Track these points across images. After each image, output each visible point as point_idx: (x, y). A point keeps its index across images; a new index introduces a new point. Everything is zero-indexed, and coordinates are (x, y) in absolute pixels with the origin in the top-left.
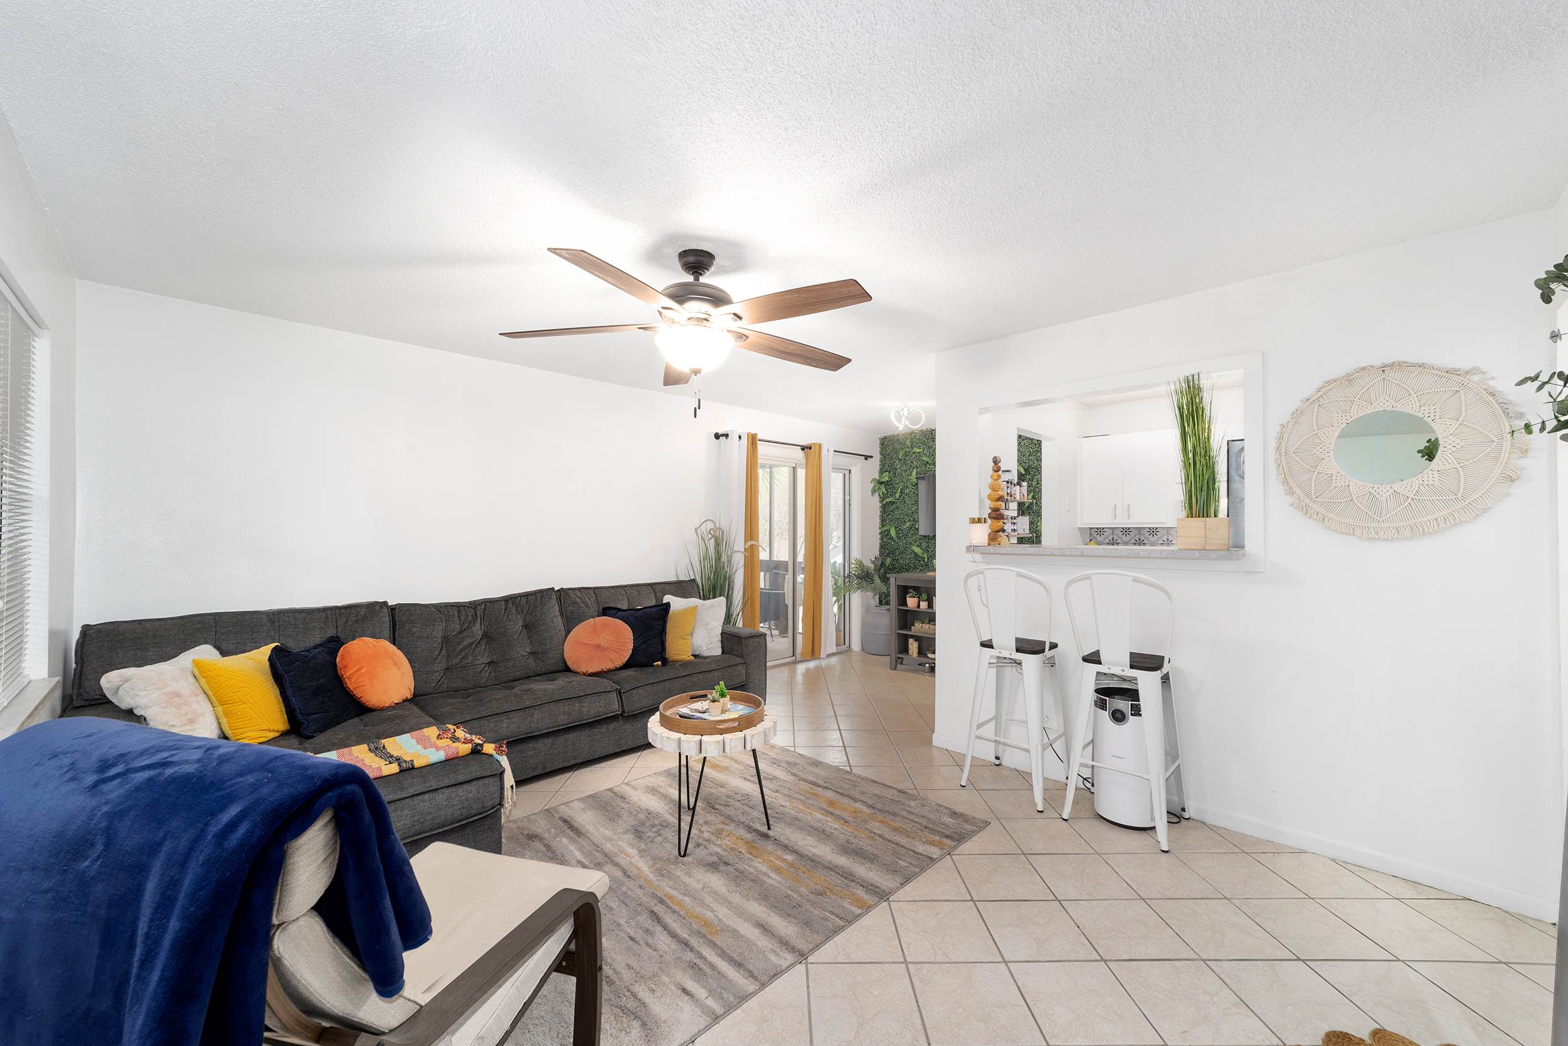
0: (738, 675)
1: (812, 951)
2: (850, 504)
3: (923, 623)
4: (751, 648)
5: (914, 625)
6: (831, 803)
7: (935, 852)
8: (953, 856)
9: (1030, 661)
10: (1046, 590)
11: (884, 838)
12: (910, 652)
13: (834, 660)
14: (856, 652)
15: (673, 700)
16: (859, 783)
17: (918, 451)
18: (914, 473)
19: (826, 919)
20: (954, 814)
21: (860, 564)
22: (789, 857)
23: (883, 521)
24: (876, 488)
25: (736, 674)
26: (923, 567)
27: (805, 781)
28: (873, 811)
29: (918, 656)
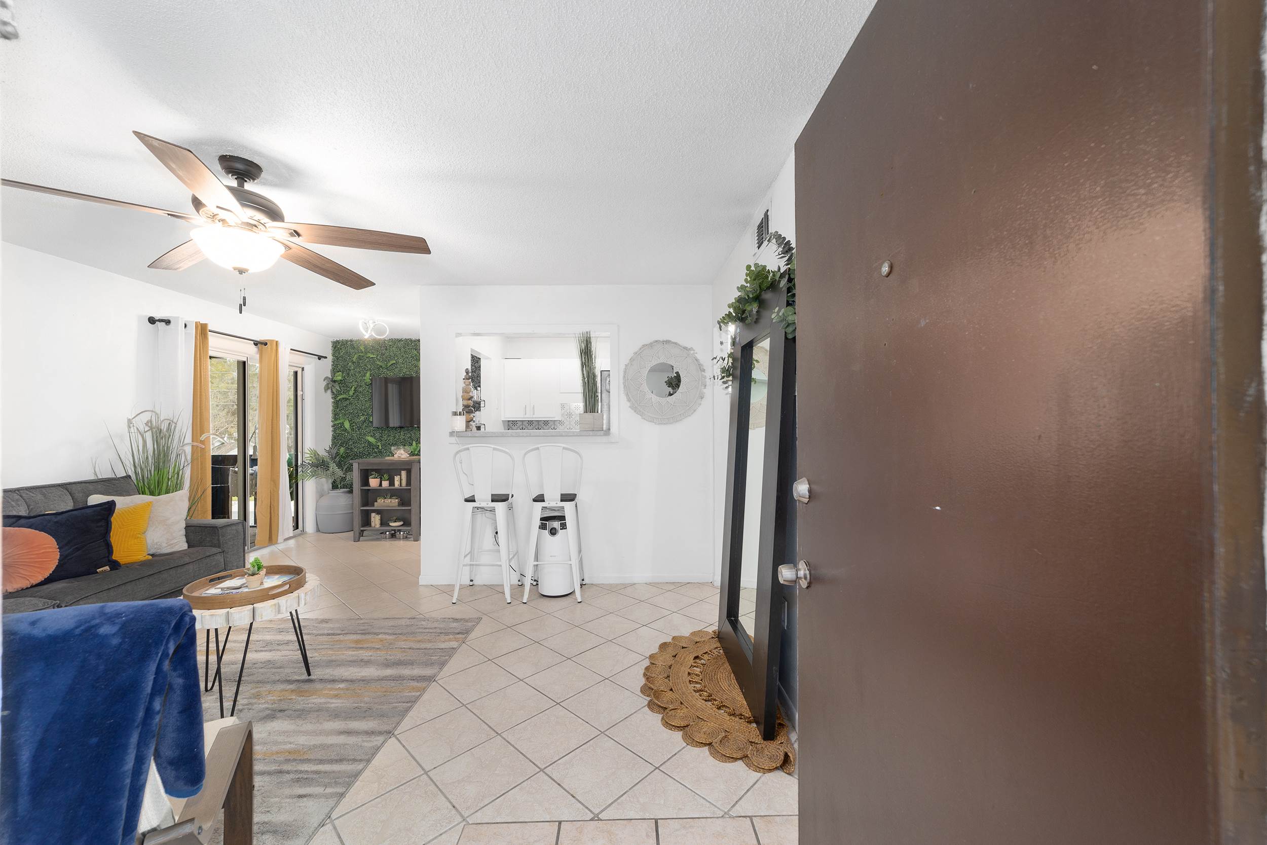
0: (216, 564)
1: (395, 728)
2: (303, 400)
3: (385, 498)
4: (229, 537)
5: (377, 502)
6: (357, 642)
7: (454, 644)
8: (466, 643)
9: (500, 507)
10: (511, 457)
11: (413, 649)
12: (373, 524)
13: (292, 543)
14: (310, 534)
15: (192, 586)
16: (373, 622)
17: (372, 356)
18: (368, 375)
19: (396, 707)
20: (456, 620)
21: (315, 454)
22: (342, 686)
23: (336, 416)
24: (330, 386)
25: (214, 563)
26: (377, 453)
27: (323, 635)
28: (395, 636)
29: (381, 527)
